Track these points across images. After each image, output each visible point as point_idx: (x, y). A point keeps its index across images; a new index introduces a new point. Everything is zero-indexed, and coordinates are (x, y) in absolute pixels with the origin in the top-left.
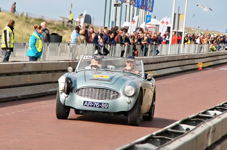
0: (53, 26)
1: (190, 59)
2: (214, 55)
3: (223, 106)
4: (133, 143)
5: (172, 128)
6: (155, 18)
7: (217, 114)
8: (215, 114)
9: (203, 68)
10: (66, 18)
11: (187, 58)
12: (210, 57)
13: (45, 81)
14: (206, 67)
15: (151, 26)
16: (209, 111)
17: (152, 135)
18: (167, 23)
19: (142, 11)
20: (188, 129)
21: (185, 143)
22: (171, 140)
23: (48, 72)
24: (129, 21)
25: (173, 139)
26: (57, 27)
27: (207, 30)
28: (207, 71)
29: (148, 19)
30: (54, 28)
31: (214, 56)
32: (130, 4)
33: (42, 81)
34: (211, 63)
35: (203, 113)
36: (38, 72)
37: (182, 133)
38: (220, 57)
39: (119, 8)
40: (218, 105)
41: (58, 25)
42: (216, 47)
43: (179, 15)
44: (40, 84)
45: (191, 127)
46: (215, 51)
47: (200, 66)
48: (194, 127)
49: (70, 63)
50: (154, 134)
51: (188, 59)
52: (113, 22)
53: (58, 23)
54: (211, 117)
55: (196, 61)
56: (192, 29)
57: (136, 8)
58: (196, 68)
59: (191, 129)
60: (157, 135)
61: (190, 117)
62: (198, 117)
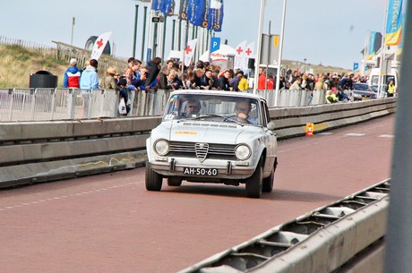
0: (40, 59)
1: (291, 117)
2: (334, 109)
3: (355, 198)
4: (198, 265)
5: (268, 238)
6: (226, 43)
7: (346, 214)
8: (343, 213)
9: (314, 133)
10: (63, 44)
11: (286, 114)
12: (328, 112)
13: (28, 158)
14: (321, 132)
15: (219, 58)
16: (331, 208)
17: (232, 252)
18: (249, 52)
19: (202, 31)
20: (295, 241)
21: (291, 265)
22: (265, 259)
23: (33, 141)
24: (179, 50)
25: (270, 258)
26: (48, 61)
27: (321, 65)
28: (322, 138)
29: (215, 44)
30: (42, 63)
31: (335, 111)
32: (181, 19)
33: (22, 158)
34: (330, 125)
35: (321, 212)
36: (16, 142)
37: (285, 248)
38: (345, 114)
39: (160, 25)
40: (347, 197)
41: (49, 57)
42: (338, 95)
43: (271, 36)
44: (18, 163)
45: (301, 237)
46: (336, 101)
47: (310, 128)
48: (306, 236)
49: (74, 124)
50: (235, 248)
51: (288, 117)
52: (149, 51)
53: (49, 53)
54: (335, 219)
55: (302, 120)
56: (294, 64)
57: (191, 25)
58: (302, 132)
59: (300, 240)
60: (240, 250)
61: (298, 219)
62: (312, 218)
